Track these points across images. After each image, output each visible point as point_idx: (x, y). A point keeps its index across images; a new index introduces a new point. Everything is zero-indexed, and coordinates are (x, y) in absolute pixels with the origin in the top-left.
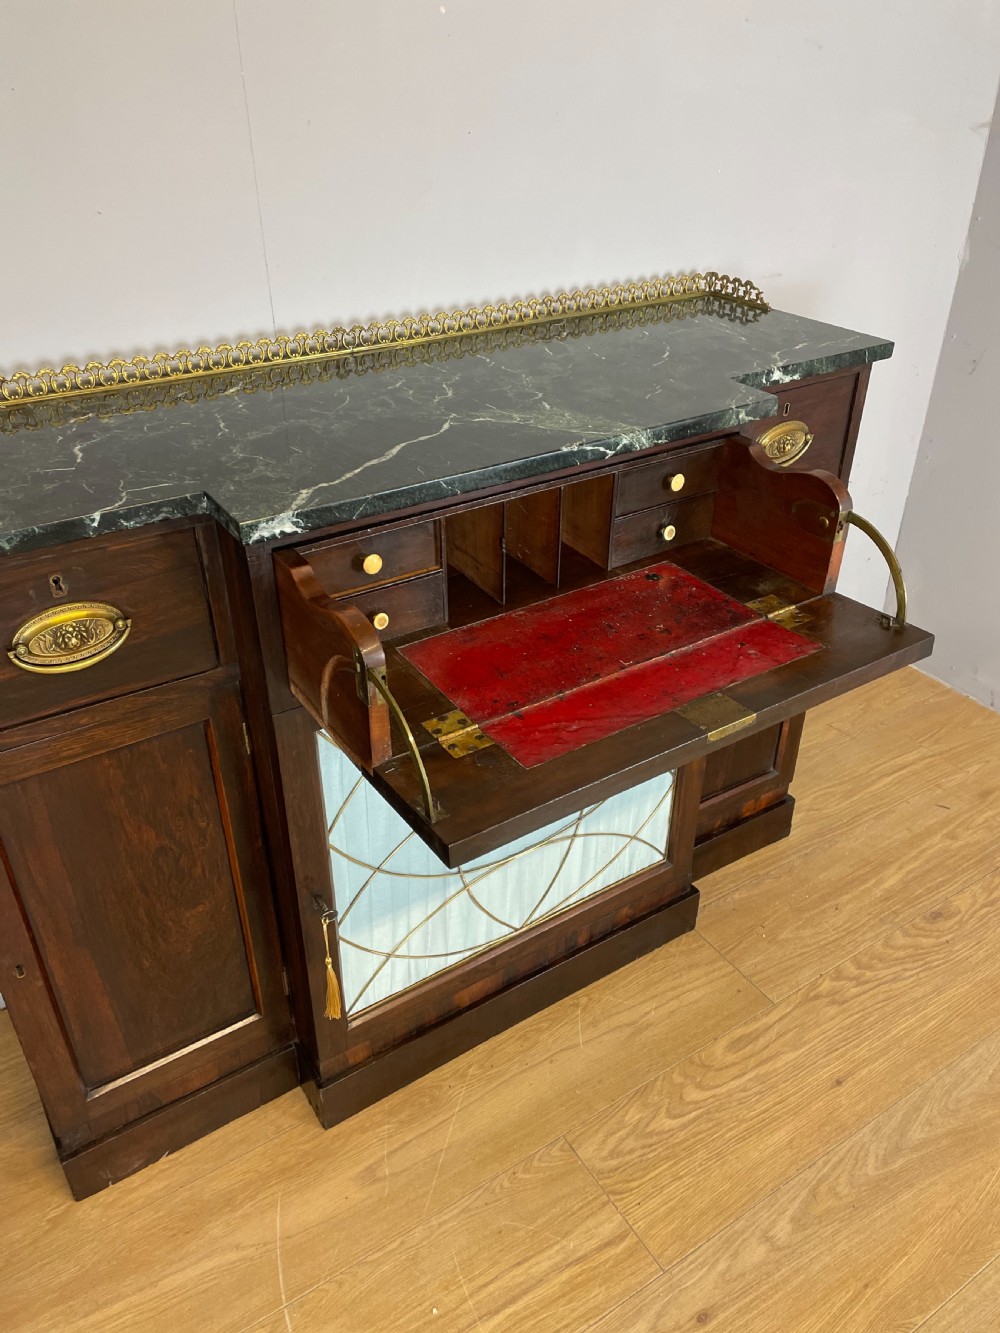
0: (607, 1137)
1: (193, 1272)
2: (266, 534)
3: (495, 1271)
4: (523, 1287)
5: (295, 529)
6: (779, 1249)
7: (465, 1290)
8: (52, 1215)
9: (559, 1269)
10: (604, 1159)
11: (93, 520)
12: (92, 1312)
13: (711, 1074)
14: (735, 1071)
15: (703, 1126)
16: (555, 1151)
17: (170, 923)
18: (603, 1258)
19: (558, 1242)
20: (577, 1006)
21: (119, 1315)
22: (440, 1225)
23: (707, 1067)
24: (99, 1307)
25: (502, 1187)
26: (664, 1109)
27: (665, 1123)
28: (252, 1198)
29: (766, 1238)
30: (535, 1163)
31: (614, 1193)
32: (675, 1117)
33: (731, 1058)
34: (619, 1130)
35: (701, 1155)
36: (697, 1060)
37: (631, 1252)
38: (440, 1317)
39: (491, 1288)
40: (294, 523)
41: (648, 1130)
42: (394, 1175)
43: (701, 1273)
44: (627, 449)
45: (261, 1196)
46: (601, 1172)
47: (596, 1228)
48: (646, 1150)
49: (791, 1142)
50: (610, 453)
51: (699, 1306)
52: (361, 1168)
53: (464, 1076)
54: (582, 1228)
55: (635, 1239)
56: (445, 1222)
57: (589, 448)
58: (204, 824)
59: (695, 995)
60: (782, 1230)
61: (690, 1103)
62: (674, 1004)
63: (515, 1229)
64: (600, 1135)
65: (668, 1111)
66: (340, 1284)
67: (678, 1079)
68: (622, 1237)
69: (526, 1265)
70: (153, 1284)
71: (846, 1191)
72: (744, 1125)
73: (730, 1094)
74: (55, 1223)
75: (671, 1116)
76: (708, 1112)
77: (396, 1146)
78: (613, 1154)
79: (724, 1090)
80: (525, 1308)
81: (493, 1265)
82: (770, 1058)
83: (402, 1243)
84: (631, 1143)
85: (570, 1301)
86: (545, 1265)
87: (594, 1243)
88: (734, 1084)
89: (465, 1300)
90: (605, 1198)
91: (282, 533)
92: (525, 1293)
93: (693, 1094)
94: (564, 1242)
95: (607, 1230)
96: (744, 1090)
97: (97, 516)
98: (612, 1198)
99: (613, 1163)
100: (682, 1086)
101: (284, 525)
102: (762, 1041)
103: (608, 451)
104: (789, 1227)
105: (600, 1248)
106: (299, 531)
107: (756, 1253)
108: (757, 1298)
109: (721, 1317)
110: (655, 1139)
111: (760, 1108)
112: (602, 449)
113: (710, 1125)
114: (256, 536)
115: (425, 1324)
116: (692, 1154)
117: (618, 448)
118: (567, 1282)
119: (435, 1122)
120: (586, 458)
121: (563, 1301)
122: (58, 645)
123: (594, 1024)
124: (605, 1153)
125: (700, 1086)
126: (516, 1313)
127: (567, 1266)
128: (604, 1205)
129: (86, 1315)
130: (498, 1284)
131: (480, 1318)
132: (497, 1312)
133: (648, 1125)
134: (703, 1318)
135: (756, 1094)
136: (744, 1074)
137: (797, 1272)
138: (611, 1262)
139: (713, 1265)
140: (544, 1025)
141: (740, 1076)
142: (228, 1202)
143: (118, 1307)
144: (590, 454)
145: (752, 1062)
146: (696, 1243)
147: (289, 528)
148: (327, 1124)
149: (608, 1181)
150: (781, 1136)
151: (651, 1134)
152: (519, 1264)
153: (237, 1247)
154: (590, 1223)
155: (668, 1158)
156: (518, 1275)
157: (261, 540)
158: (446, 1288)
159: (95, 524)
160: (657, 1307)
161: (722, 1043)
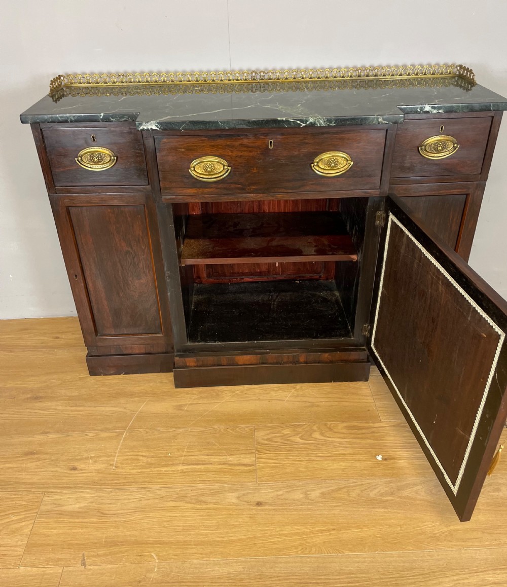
0: (270, 433)
1: (107, 409)
2: (145, 128)
3: (198, 453)
4: (204, 462)
5: (157, 128)
6: (308, 499)
7: (184, 454)
8: (81, 376)
9: (220, 463)
10: (264, 439)
11: (101, 115)
12: (74, 406)
13: (330, 432)
14: (342, 436)
15: (312, 447)
16: (247, 429)
17: (130, 282)
18: (238, 468)
19: (226, 456)
20: (294, 388)
21: (80, 411)
22: (191, 431)
23: (330, 429)
24: (76, 406)
25: (220, 431)
26: (300, 435)
27: (297, 439)
28: (139, 397)
29: (306, 493)
30: (237, 429)
31: (258, 451)
32: (303, 439)
33: (344, 431)
34: (278, 433)
35: (303, 456)
36: (328, 426)
37: (250, 471)
38: (170, 457)
39: (193, 457)
40: (156, 125)
41: (288, 438)
42: (187, 411)
43: (270, 491)
44: (312, 125)
45: (142, 398)
46: (259, 443)
47: (243, 458)
48: (282, 444)
49: (345, 469)
50: (303, 125)
51: (261, 500)
52: (178, 404)
53: (234, 392)
54: (238, 456)
55: (255, 468)
56: (193, 432)
57: (291, 120)
58: (144, 247)
59: (347, 404)
60: (314, 495)
61: (313, 438)
62: (336, 403)
63: (215, 445)
64: (268, 432)
65: (302, 436)
66: (147, 433)
67: (315, 428)
68: (250, 465)
69: (210, 457)
70: (95, 407)
71: (354, 496)
72: (330, 455)
73: (332, 442)
74: (81, 379)
75: (301, 438)
76: (318, 444)
77: (194, 403)
78: (268, 439)
79: (330, 439)
80: (200, 469)
81: (198, 451)
82: (362, 438)
83: (174, 431)
84: (278, 439)
85: (216, 474)
86: (216, 460)
87: (238, 462)
88: (338, 440)
89: (182, 457)
90: (254, 451)
91: (151, 129)
92: (203, 464)
93: (317, 435)
94: (228, 457)
95: (246, 461)
96: (340, 444)
97: (102, 114)
98: (257, 452)
99: (266, 442)
100: (315, 431)
101: (152, 126)
102: (363, 431)
103: (302, 124)
104: (318, 495)
105: (239, 465)
106: (158, 129)
107: (298, 495)
108: (285, 509)
109: (266, 507)
110: (289, 442)
111: (342, 452)
112: (298, 122)
113: (316, 448)
114: (141, 128)
115: (164, 456)
116: (299, 454)
117: (307, 123)
118: (221, 469)
119: (213, 401)
120: (290, 124)
121: (214, 473)
122: (91, 160)
123: (296, 396)
124: (265, 438)
125: (322, 434)
126: (195, 468)
127: (223, 464)
128: (252, 453)
129: (71, 407)
130: (196, 457)
131: (182, 464)
132: (189, 465)
133: (290, 437)
134: (259, 504)
135: (344, 447)
136: (345, 438)
137: (309, 510)
138: (240, 471)
139: (277, 491)
140: (276, 389)
141: (342, 438)
142: (132, 395)
143: (81, 408)
144: (292, 123)
145: (352, 436)
146: (276, 481)
147: (154, 128)
148: (177, 386)
149: (259, 447)
150: (343, 465)
151: (288, 440)
152: (208, 455)
153: (125, 408)
154: (242, 456)
155: (289, 451)
156: (205, 458)
157: (143, 130)
158: (178, 450)
159: (102, 117)
160: (245, 492)
161: (345, 424)
